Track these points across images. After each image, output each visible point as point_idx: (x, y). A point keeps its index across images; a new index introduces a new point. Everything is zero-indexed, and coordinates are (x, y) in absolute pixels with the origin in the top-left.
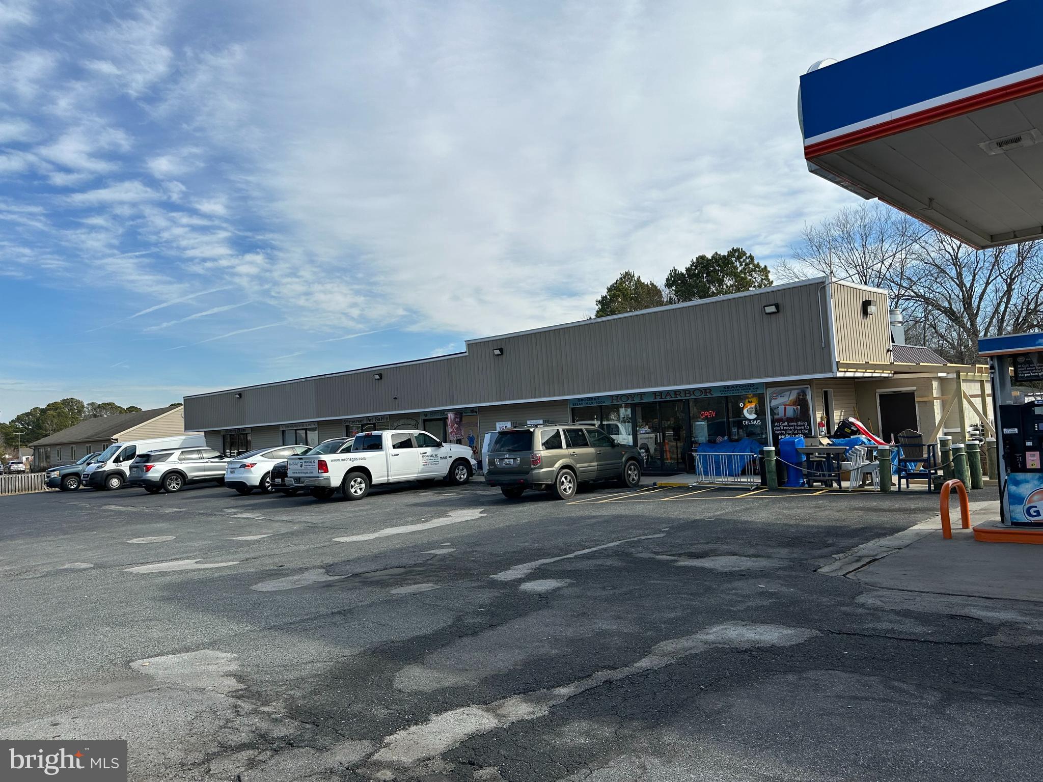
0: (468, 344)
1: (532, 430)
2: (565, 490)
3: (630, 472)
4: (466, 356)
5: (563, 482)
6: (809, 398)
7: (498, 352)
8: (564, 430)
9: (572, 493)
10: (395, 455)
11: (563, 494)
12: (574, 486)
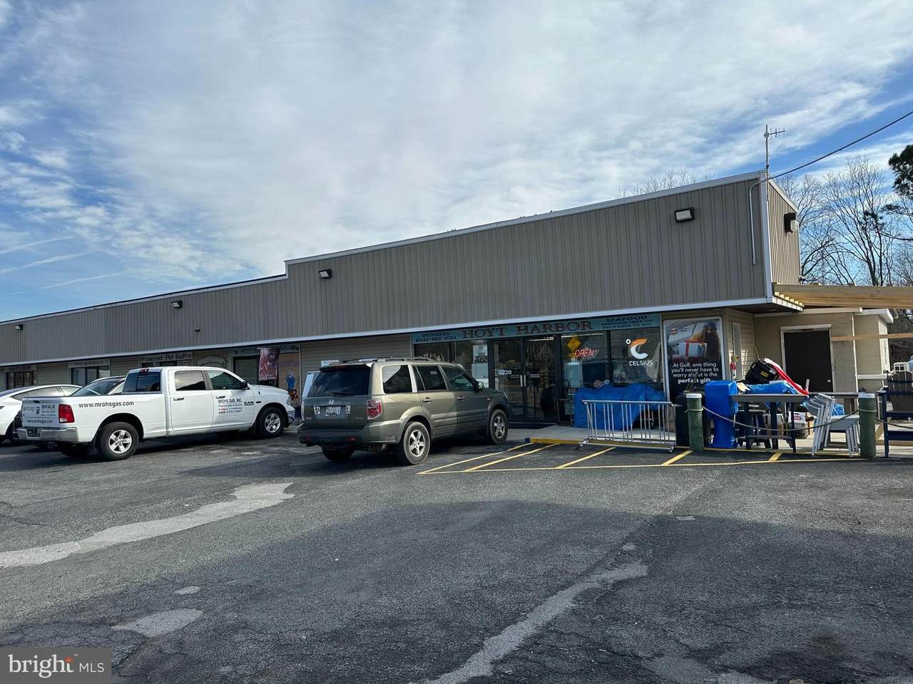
0: (289, 265)
1: (369, 365)
2: (414, 451)
3: (495, 425)
4: (285, 280)
5: (412, 441)
6: (720, 332)
7: (325, 274)
8: (414, 368)
9: (423, 456)
10: (178, 399)
11: (411, 457)
12: (426, 445)
